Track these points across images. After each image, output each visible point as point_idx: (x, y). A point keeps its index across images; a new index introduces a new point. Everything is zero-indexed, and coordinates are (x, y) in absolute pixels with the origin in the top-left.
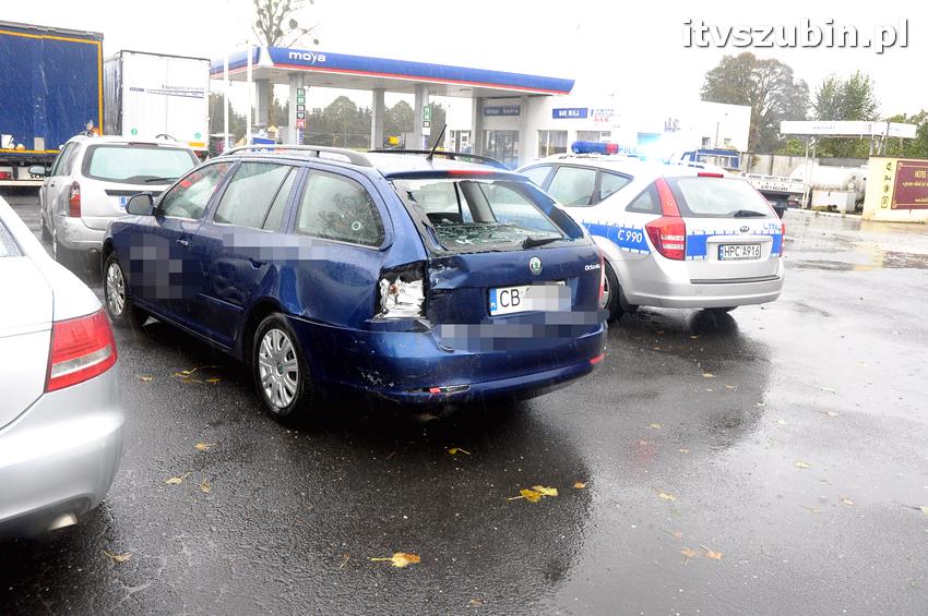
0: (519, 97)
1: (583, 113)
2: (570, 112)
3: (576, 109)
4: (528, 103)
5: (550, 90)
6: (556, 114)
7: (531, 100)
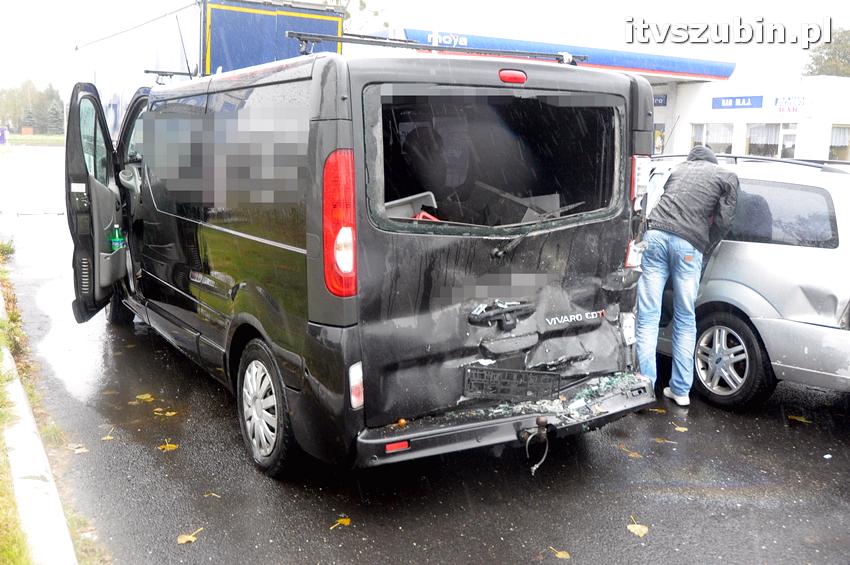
0: (664, 84)
1: (757, 102)
2: (738, 102)
3: (746, 98)
4: (676, 93)
5: (710, 75)
6: (717, 103)
7: (682, 88)
